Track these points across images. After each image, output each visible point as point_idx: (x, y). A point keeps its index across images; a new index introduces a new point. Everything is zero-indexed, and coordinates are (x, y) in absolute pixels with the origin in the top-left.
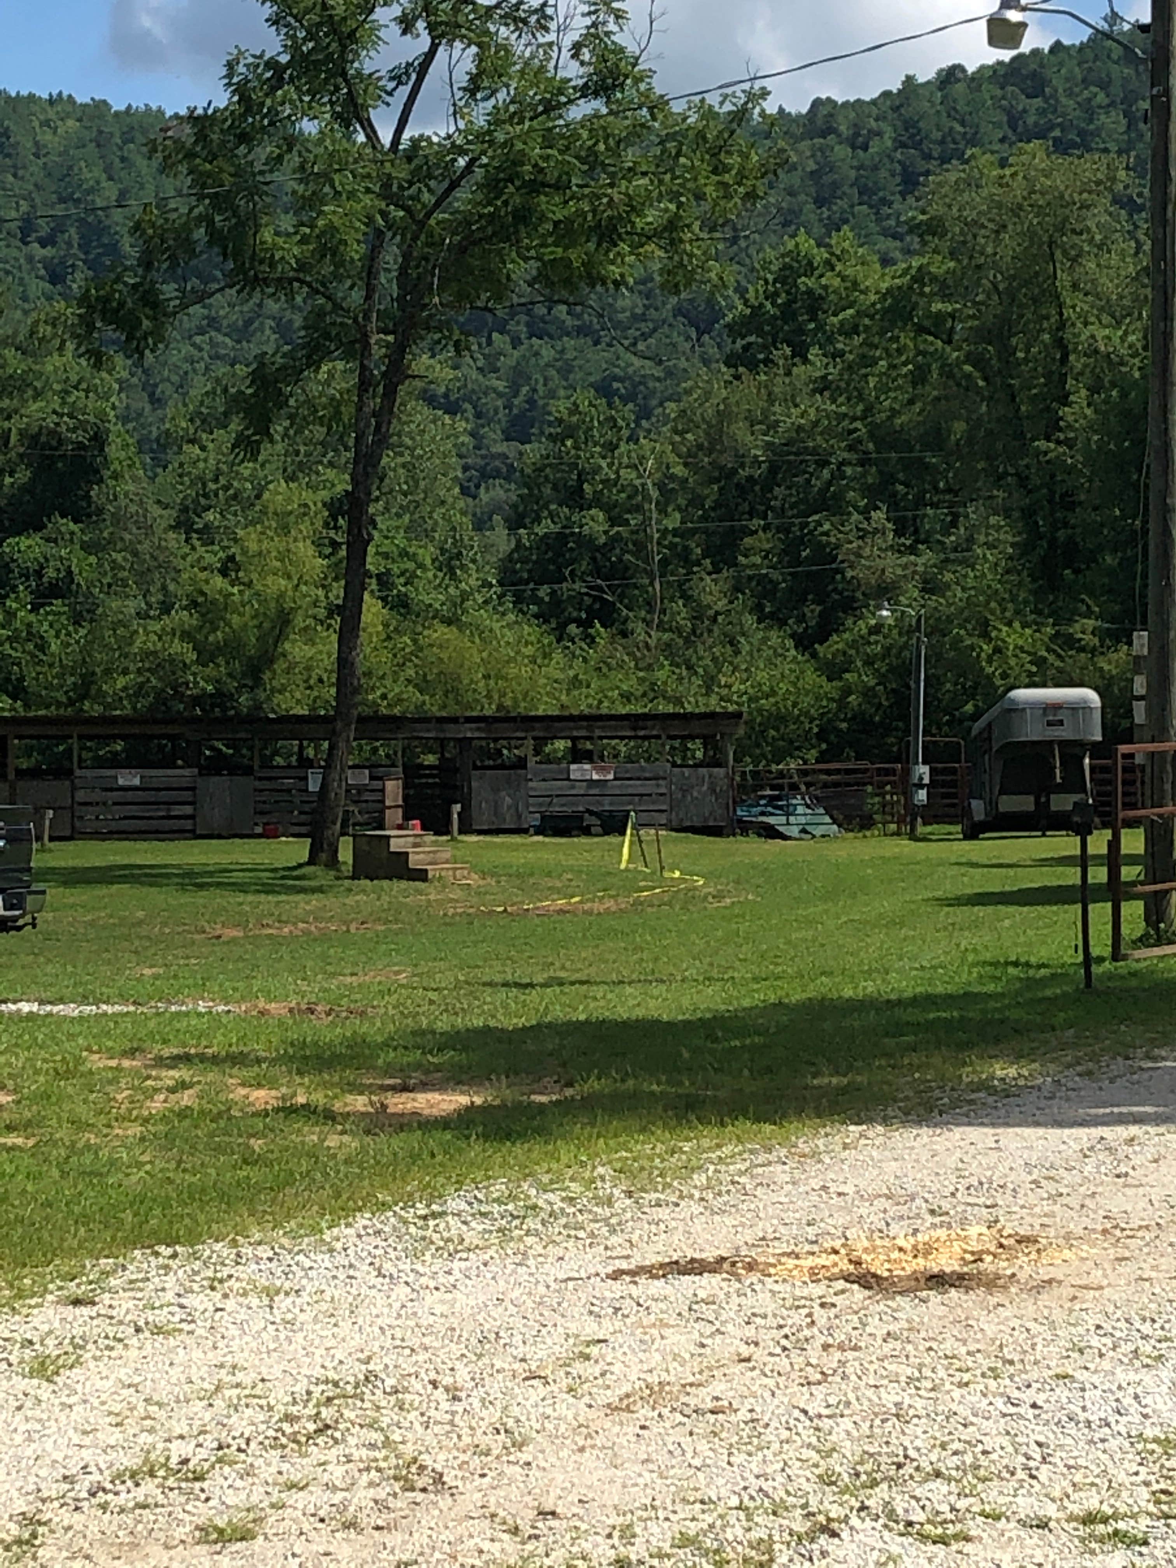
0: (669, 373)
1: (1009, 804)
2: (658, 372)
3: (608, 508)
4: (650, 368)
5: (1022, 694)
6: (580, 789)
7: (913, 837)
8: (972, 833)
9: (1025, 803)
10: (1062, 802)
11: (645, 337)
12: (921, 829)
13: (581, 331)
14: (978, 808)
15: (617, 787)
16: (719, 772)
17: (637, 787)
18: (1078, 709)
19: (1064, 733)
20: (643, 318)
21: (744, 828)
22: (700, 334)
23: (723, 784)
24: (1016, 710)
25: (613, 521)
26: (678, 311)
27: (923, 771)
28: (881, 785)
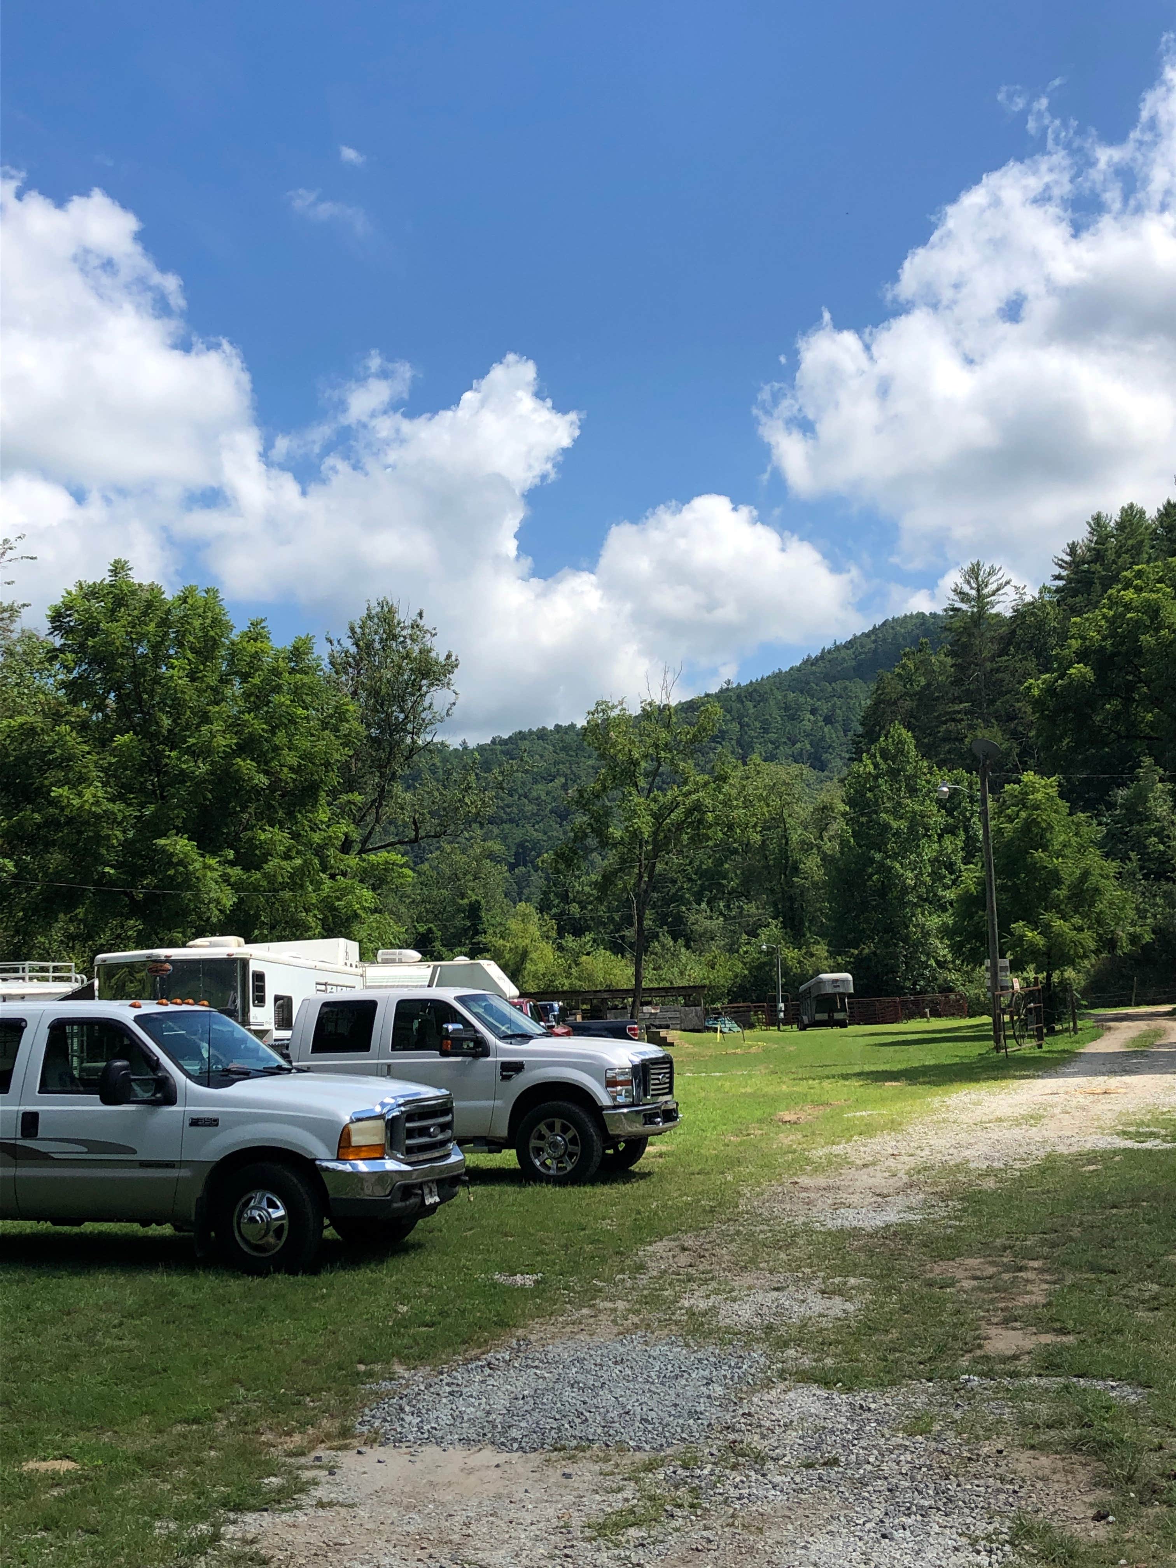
0: (549, 838)
1: (819, 1017)
2: (545, 838)
3: (579, 903)
4: (540, 836)
5: (824, 976)
6: (647, 1016)
7: (779, 1030)
8: (803, 1028)
9: (824, 1016)
10: (839, 1016)
11: (538, 822)
12: (782, 1028)
13: (511, 821)
14: (806, 1019)
15: (660, 1015)
16: (698, 1008)
17: (669, 1015)
18: (845, 981)
19: (841, 990)
20: (537, 815)
21: (708, 1029)
22: (562, 820)
23: (700, 1013)
24: (822, 982)
25: (583, 908)
26: (551, 812)
27: (782, 1005)
28: (756, 1012)
